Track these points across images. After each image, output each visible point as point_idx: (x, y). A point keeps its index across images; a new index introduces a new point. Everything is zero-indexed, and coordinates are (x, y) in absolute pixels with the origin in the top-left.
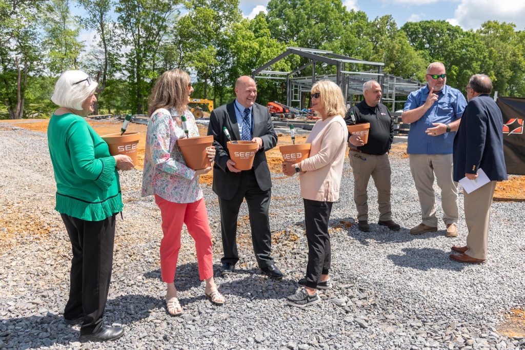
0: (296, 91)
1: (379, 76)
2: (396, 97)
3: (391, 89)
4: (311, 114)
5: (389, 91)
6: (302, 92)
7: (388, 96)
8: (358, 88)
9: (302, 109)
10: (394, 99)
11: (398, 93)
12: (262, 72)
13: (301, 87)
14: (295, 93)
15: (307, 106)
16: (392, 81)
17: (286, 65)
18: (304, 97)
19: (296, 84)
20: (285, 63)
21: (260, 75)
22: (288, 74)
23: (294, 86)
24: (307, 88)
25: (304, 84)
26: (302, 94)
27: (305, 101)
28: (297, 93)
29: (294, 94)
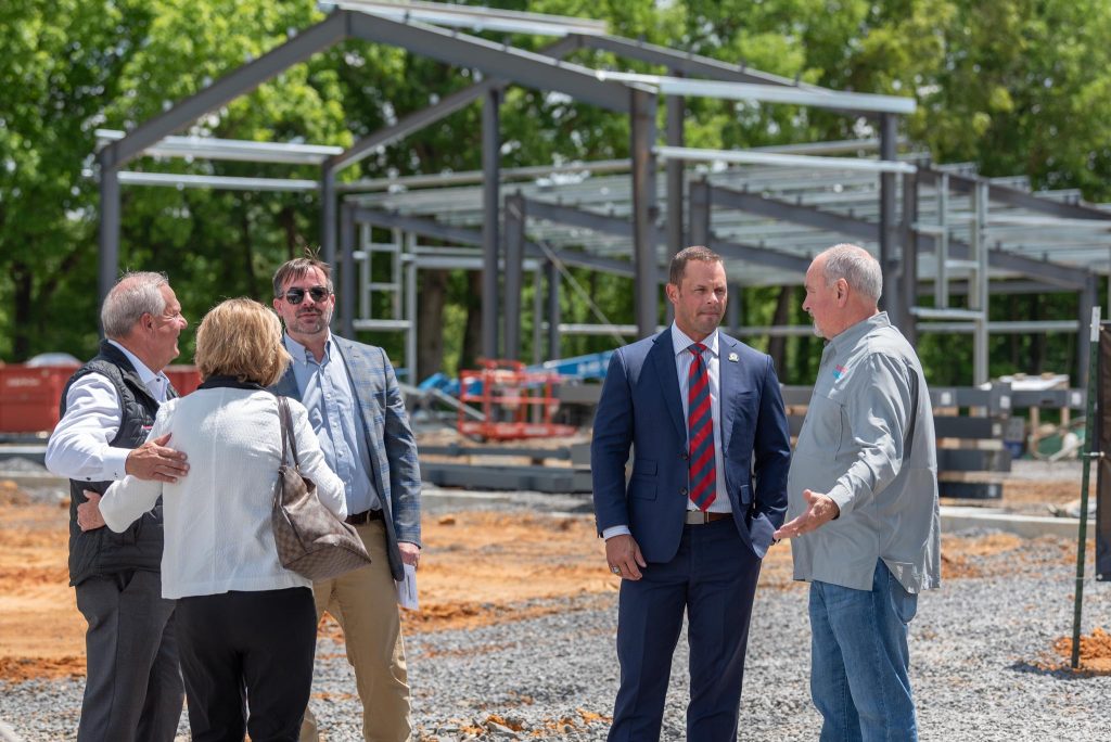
0: (383, 266)
1: (886, 177)
2: (994, 300)
3: (959, 249)
4: (477, 406)
5: (950, 264)
6: (421, 271)
7: (942, 293)
8: (769, 244)
9: (419, 381)
10: (981, 316)
11: (1001, 273)
12: (165, 148)
13: (412, 240)
14: (374, 279)
15: (452, 360)
16: (964, 202)
17: (311, 94)
18: (432, 306)
19: (381, 223)
20: (310, 82)
21: (147, 164)
22: (331, 160)
23: (366, 233)
24: (447, 244)
25: (431, 218)
26: (419, 283)
27: (441, 322)
28: (389, 280)
29: (368, 286)
